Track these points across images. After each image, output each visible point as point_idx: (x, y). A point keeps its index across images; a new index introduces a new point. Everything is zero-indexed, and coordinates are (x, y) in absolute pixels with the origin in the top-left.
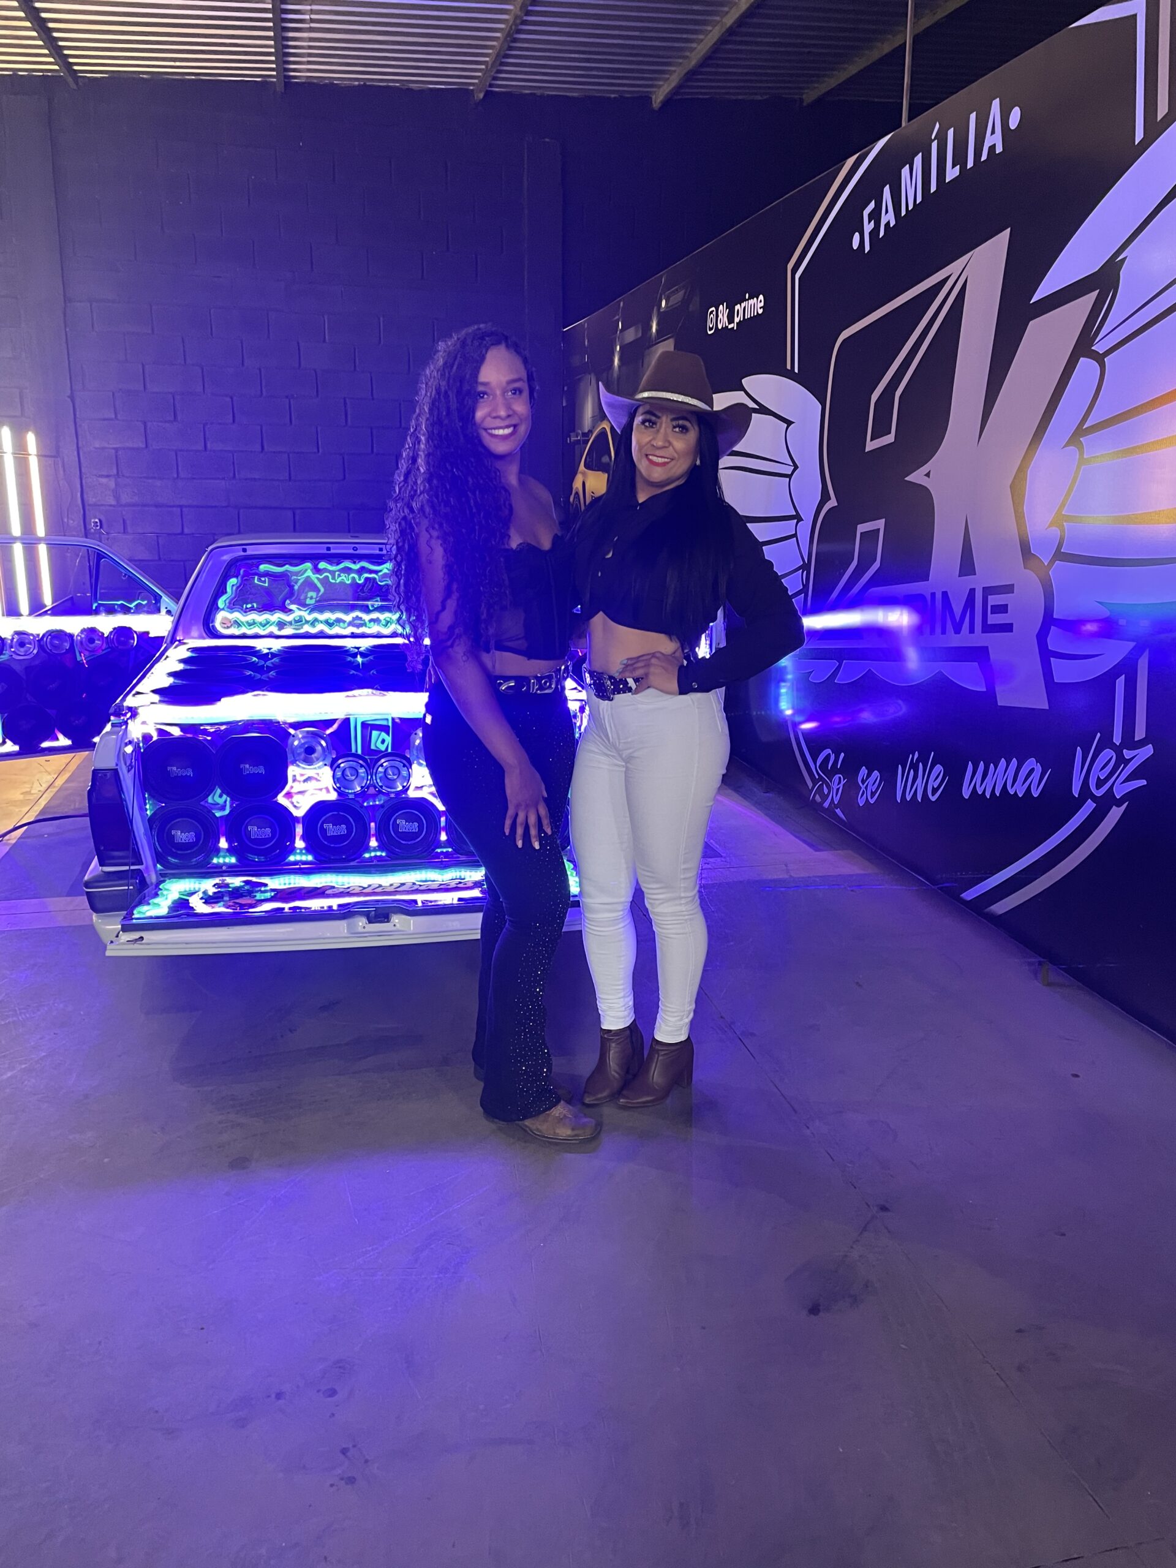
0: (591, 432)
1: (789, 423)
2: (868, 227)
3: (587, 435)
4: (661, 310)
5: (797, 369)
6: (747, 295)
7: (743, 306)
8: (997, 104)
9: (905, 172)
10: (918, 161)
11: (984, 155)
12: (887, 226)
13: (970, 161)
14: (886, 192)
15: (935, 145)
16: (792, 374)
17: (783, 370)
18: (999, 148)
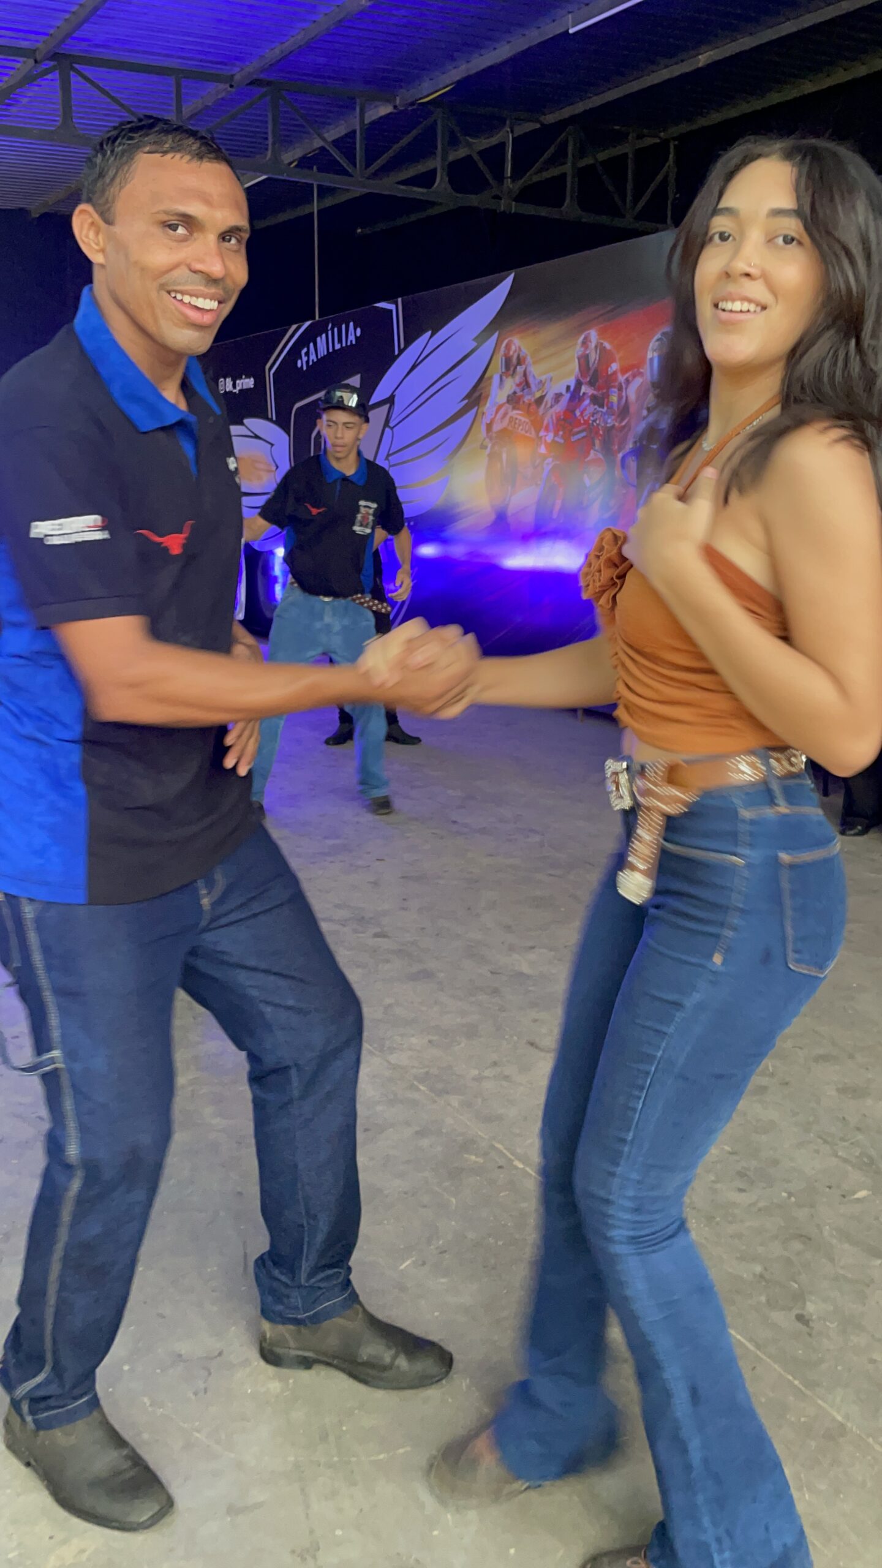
1: (272, 445)
2: (305, 359)
5: (274, 419)
6: (244, 377)
7: (242, 381)
8: (351, 324)
9: (319, 339)
10: (324, 336)
11: (349, 344)
12: (313, 360)
13: (344, 345)
14: (311, 345)
15: (330, 332)
16: (271, 420)
17: (266, 418)
18: (354, 342)
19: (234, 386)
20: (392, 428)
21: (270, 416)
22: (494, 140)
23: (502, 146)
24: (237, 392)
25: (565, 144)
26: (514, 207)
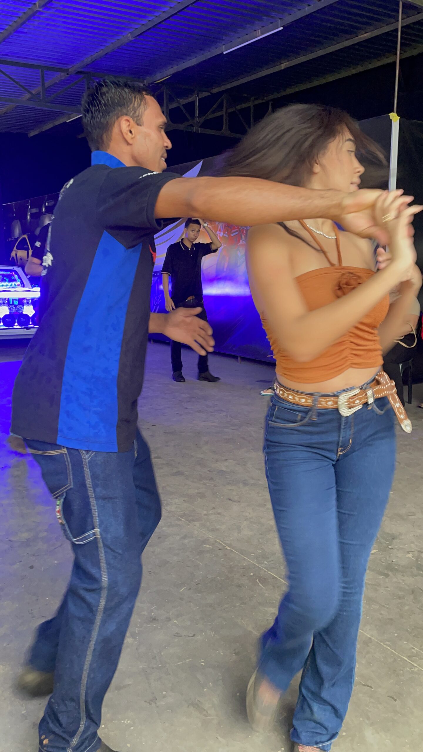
0: (18, 238)
3: (16, 239)
22: (190, 100)
23: (193, 103)
25: (222, 103)
26: (200, 131)
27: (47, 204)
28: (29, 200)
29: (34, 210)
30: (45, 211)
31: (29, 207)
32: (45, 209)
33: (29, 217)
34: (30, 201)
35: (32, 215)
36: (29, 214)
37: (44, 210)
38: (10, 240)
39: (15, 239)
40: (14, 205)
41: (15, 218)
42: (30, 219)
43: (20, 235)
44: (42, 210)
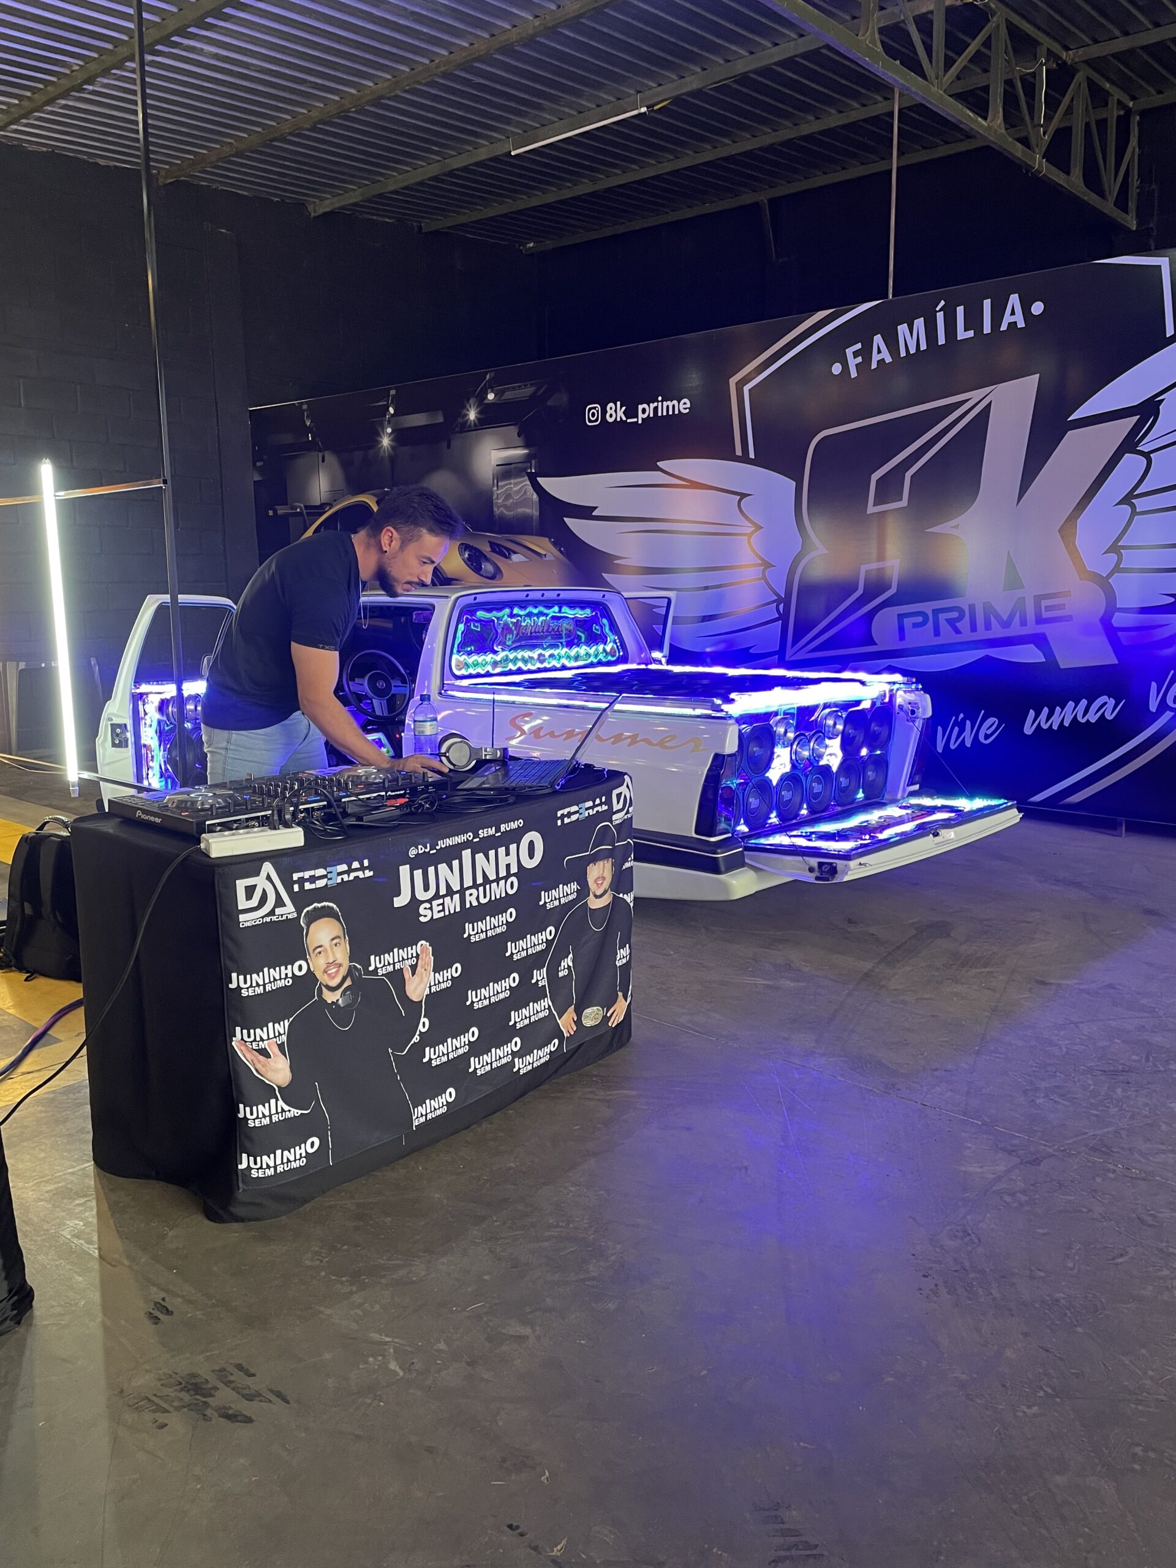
1: (743, 496)
2: (853, 362)
4: (486, 402)
5: (752, 455)
6: (660, 398)
7: (652, 406)
8: (1014, 299)
9: (902, 329)
10: (919, 323)
11: (1004, 327)
12: (881, 362)
13: (987, 329)
14: (878, 339)
15: (940, 316)
16: (744, 459)
17: (730, 456)
18: (1021, 324)
19: (631, 412)
20: (1147, 455)
21: (739, 452)
24: (640, 422)
26: (1045, 168)
27: (491, 396)
28: (391, 389)
29: (418, 420)
30: (478, 419)
31: (392, 410)
32: (480, 413)
33: (386, 442)
34: (393, 392)
35: (401, 436)
36: (389, 430)
37: (472, 415)
38: (282, 510)
39: (306, 507)
40: (305, 407)
41: (310, 447)
42: (393, 448)
43: (336, 495)
44: (466, 415)
